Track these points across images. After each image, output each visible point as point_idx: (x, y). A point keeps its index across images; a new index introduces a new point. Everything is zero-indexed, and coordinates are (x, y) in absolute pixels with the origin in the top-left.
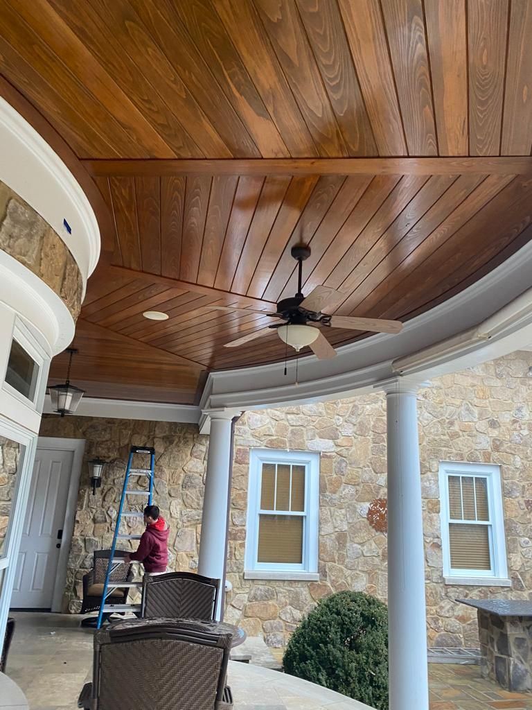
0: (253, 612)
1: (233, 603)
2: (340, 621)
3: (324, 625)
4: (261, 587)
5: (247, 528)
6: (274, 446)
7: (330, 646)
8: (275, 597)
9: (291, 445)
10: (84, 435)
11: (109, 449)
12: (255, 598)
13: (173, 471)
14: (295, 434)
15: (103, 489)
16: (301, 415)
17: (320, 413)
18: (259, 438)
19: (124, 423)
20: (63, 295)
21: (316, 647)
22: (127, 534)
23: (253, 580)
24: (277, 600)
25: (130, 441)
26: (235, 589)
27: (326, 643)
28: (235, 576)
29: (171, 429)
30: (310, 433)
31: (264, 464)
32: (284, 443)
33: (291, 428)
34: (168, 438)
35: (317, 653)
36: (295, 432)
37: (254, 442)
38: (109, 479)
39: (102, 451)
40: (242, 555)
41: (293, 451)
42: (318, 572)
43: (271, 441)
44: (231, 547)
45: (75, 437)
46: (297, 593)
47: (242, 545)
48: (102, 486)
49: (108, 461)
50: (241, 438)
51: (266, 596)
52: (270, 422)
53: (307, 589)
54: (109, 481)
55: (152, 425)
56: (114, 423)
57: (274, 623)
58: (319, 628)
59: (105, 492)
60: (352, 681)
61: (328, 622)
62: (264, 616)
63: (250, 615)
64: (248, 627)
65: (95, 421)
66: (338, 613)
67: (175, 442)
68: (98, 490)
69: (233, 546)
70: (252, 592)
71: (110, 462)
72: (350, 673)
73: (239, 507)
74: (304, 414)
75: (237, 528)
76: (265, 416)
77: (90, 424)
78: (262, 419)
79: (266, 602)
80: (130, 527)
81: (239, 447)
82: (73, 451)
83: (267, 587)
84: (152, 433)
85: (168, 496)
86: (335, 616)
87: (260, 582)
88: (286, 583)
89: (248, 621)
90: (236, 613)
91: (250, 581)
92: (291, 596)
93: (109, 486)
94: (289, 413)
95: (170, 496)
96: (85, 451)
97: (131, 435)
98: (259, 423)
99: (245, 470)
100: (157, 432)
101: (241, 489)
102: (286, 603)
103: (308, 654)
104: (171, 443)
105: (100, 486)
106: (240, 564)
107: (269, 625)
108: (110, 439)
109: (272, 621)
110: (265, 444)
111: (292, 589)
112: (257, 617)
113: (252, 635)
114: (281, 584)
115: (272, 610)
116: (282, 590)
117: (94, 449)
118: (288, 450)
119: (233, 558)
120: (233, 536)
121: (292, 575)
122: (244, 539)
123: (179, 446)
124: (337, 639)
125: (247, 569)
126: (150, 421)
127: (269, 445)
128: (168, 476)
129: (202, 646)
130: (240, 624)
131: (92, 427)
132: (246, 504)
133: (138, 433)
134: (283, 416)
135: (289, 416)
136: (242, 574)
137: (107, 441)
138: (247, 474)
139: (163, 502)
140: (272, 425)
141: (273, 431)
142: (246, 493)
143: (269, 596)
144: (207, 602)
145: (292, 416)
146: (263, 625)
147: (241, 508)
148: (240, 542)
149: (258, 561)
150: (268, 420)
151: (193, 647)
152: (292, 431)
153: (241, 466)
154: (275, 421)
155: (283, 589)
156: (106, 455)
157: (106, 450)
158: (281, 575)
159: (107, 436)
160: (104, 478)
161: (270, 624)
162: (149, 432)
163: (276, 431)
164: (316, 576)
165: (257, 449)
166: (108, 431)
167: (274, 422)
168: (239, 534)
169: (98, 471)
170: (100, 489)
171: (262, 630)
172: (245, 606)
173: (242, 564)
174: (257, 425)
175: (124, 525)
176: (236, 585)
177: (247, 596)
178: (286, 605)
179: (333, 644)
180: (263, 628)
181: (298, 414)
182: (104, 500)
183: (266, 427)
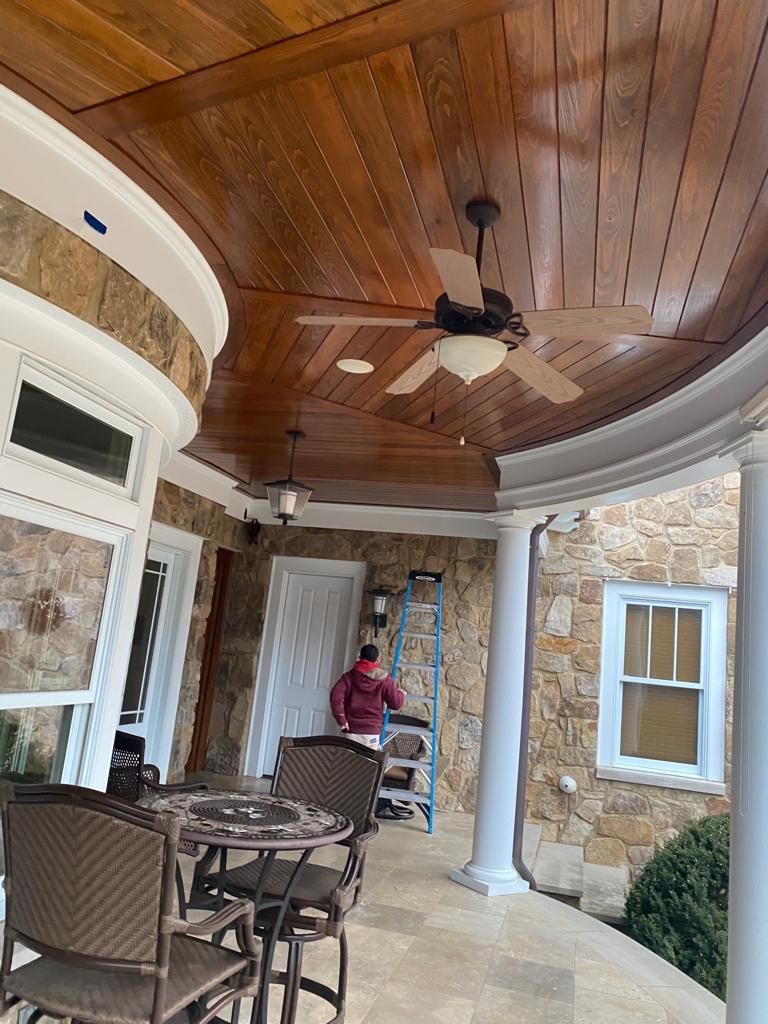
0: (611, 829)
1: (578, 811)
2: (711, 859)
3: (682, 862)
4: (624, 793)
5: (601, 702)
6: (645, 576)
7: (688, 898)
8: (648, 811)
9: (673, 576)
10: (364, 556)
11: (395, 576)
12: (614, 808)
13: (484, 609)
14: (680, 558)
15: (390, 631)
16: (693, 527)
17: (729, 523)
18: (618, 564)
19: (416, 541)
20: (104, 325)
21: (666, 895)
22: (423, 695)
23: (611, 781)
24: (652, 816)
25: (424, 564)
26: (582, 792)
27: (680, 891)
28: (583, 772)
29: (479, 549)
30: (709, 557)
31: (628, 606)
32: (663, 572)
33: (673, 549)
34: (476, 562)
35: (667, 904)
36: (681, 554)
37: (609, 570)
38: (397, 617)
39: (387, 579)
40: (593, 741)
41: (676, 585)
42: (725, 782)
43: (639, 568)
44: (574, 728)
45: (353, 559)
46: (685, 810)
47: (593, 727)
48: (388, 626)
49: (395, 591)
50: (588, 563)
51: (632, 808)
52: (637, 538)
53: (703, 805)
54: (398, 619)
55: (454, 543)
56: (402, 540)
57: (646, 851)
58: (674, 864)
59: (392, 634)
60: (719, 959)
61: (689, 857)
62: (631, 839)
63: (606, 832)
64: (603, 851)
65: (376, 538)
66: (709, 846)
67: (486, 568)
68: (382, 632)
69: (578, 726)
70: (610, 799)
71: (399, 594)
72: (717, 947)
73: (586, 668)
74: (699, 527)
75: (583, 701)
76: (628, 530)
77: (371, 541)
78: (622, 534)
79: (631, 817)
80: (426, 685)
81: (585, 578)
82: (352, 578)
83: (634, 795)
84: (453, 555)
85: (477, 645)
86: (703, 850)
87: (623, 786)
88: (666, 793)
89: (602, 841)
90: (584, 828)
91: (607, 783)
92: (675, 813)
93: (398, 626)
94: (670, 525)
95: (481, 645)
96: (367, 578)
97: (426, 557)
98: (617, 540)
99: (596, 614)
100: (460, 553)
101: (591, 642)
102: (667, 822)
103: (652, 902)
104: (481, 568)
105: (385, 626)
106: (589, 754)
107: (638, 853)
108: (398, 562)
109: (643, 848)
110: (628, 574)
111: (677, 803)
112: (619, 838)
113: (611, 865)
114: (659, 793)
115: (644, 830)
116: (659, 802)
117: (376, 575)
118: (670, 584)
119: (578, 743)
120: (576, 712)
121: (676, 782)
122: (596, 717)
123: (491, 574)
124: (701, 888)
125: (601, 762)
126: (450, 538)
127: (634, 576)
128: (477, 616)
129: (132, 826)
130: (590, 844)
131: (375, 545)
132: (598, 665)
133: (434, 555)
134: (660, 529)
135: (671, 530)
136: (592, 770)
137: (393, 564)
138: (599, 619)
139: (472, 653)
140: (640, 543)
141: (643, 553)
142: (599, 648)
143: (639, 808)
144: (364, 785)
145: (677, 529)
146: (627, 852)
147: (591, 670)
148: (589, 721)
149: (621, 754)
150: (634, 536)
151: (117, 827)
152: (676, 554)
153: (590, 606)
154: (646, 538)
155: (661, 801)
156: (393, 584)
157: (393, 578)
158: (657, 779)
159: (394, 558)
160: (390, 615)
161: (641, 851)
162: (450, 553)
163: (648, 553)
164: (718, 788)
165: (614, 581)
166: (394, 551)
167: (643, 539)
168: (587, 709)
169: (380, 605)
170: (386, 629)
171: (626, 859)
172: (598, 818)
173: (594, 754)
174: (614, 543)
175: (418, 682)
176: (583, 785)
177: (601, 804)
178: (666, 827)
179: (693, 895)
180: (628, 855)
181: (686, 526)
182: (391, 645)
183: (628, 547)
